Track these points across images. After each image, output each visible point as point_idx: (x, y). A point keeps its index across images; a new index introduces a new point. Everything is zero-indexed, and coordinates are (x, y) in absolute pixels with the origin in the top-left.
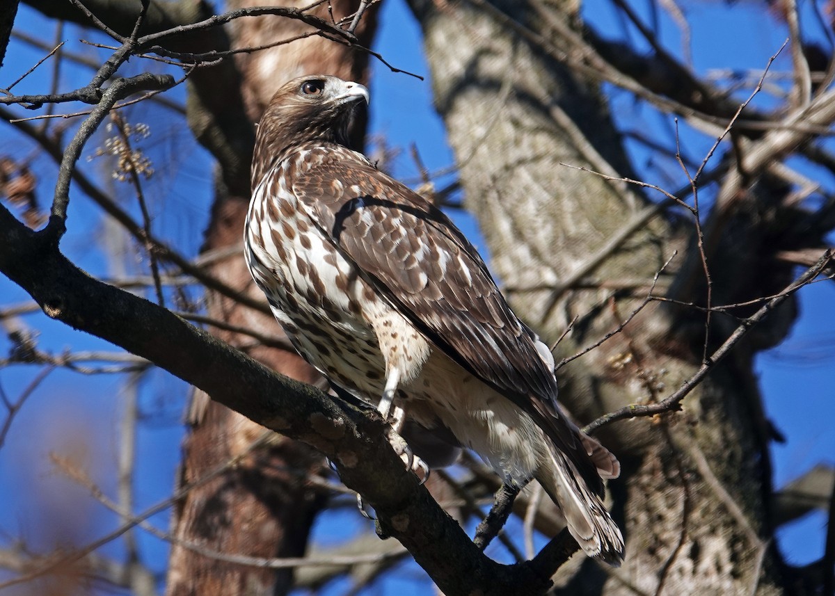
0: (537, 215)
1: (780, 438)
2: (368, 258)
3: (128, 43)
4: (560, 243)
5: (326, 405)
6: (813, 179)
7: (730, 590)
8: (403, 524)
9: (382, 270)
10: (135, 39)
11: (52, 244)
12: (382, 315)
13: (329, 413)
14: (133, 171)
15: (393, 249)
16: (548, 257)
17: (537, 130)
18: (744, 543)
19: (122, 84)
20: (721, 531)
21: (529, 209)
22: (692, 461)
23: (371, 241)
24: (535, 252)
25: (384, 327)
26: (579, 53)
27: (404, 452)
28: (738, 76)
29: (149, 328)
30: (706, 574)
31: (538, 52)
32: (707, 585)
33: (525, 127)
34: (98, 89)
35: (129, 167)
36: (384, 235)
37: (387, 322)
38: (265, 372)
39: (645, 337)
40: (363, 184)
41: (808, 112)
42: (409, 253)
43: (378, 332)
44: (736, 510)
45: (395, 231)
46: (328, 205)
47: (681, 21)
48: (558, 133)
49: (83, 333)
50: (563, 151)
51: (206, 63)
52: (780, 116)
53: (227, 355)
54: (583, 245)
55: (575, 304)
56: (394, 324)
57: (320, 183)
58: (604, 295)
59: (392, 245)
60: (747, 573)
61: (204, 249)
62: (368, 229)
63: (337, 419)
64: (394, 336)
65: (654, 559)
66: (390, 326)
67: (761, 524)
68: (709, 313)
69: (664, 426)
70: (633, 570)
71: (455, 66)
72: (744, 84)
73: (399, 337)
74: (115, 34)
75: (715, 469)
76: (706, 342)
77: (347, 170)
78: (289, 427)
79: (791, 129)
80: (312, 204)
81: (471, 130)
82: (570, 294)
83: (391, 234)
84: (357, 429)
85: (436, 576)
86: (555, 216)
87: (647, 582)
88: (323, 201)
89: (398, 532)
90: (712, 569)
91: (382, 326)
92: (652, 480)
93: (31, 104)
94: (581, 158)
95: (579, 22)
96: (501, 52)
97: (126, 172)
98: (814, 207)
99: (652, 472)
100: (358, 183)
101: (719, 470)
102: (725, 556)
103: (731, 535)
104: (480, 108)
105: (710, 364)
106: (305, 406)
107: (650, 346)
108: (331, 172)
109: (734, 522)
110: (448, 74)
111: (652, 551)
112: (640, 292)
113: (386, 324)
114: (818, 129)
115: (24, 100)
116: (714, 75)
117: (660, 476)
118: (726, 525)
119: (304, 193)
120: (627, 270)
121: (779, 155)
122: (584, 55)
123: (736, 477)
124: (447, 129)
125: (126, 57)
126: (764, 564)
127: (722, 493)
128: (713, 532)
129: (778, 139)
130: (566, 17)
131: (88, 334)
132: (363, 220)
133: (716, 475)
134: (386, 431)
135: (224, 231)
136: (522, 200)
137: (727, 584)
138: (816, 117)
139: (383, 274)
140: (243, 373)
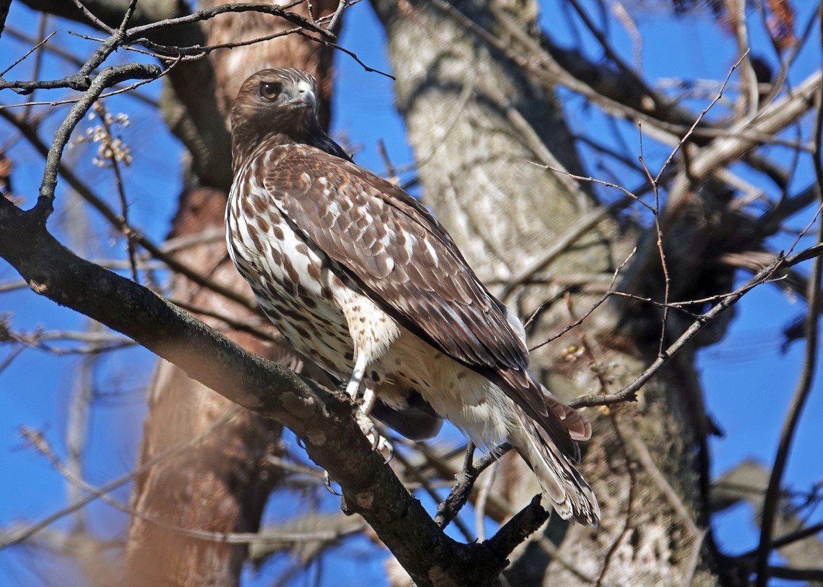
0: (492, 213)
1: (718, 432)
2: (336, 247)
3: (116, 34)
4: (514, 241)
5: (297, 385)
6: (756, 185)
7: (667, 576)
8: (367, 501)
9: (350, 258)
10: (124, 31)
11: (40, 223)
12: (351, 301)
13: (300, 393)
14: (113, 158)
15: (360, 237)
16: (502, 252)
17: (493, 131)
18: (682, 531)
19: (111, 71)
20: (660, 519)
21: (485, 206)
22: (635, 451)
23: (339, 231)
24: (489, 247)
25: (353, 312)
26: (537, 59)
27: (370, 432)
28: (687, 85)
29: (130, 306)
30: (645, 560)
31: (498, 56)
32: (647, 571)
33: (483, 128)
34: (87, 77)
35: (109, 153)
36: (351, 224)
37: (356, 307)
38: (241, 353)
39: (593, 331)
40: (331, 175)
41: (755, 122)
42: (375, 240)
43: (348, 317)
44: (676, 500)
45: (362, 219)
46: (296, 199)
47: (634, 32)
48: (514, 134)
49: (67, 309)
50: (518, 151)
51: (189, 57)
52: (727, 125)
53: (205, 335)
54: (536, 243)
55: (527, 299)
56: (362, 310)
57: (288, 177)
58: (554, 290)
59: (358, 233)
60: (684, 560)
61: (170, 236)
62: (335, 219)
63: (307, 398)
64: (362, 320)
65: (596, 544)
66: (359, 310)
67: (699, 514)
68: (666, 308)
69: (612, 416)
70: (575, 554)
71: (417, 68)
72: (692, 93)
73: (367, 322)
74: (104, 25)
75: (656, 461)
76: (663, 336)
77: (315, 163)
78: (261, 405)
79: (738, 137)
80: (282, 198)
81: (431, 130)
82: (522, 288)
83: (358, 222)
84: (327, 409)
85: (398, 552)
86: (509, 214)
87: (589, 566)
88: (292, 195)
89: (362, 508)
90: (651, 555)
91: (351, 311)
92: (596, 468)
93: (22, 90)
94: (536, 158)
95: (536, 29)
96: (462, 56)
97: (105, 159)
98: (757, 213)
99: (596, 461)
100: (326, 175)
101: (660, 461)
102: (664, 543)
103: (670, 523)
104: (440, 109)
105: (666, 357)
106: (277, 385)
107: (598, 340)
108: (299, 165)
109: (673, 511)
110: (410, 76)
111: (594, 537)
112: (589, 288)
113: (355, 309)
114: (764, 138)
115: (16, 85)
116: (665, 84)
117: (603, 466)
118: (666, 514)
119: (274, 188)
120: (577, 267)
121: (724, 162)
122: (541, 61)
123: (676, 468)
124: (407, 127)
125: (114, 47)
126: (701, 553)
127: (662, 483)
128: (653, 520)
129: (726, 146)
130: (524, 24)
131: (71, 310)
132: (331, 210)
133: (657, 465)
134: (353, 411)
135: (190, 219)
136: (477, 198)
137: (665, 570)
138: (762, 127)
139: (351, 262)
140: (219, 353)
